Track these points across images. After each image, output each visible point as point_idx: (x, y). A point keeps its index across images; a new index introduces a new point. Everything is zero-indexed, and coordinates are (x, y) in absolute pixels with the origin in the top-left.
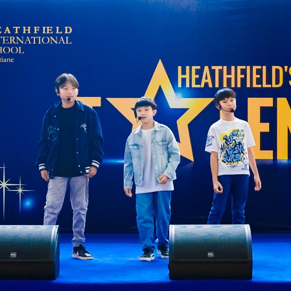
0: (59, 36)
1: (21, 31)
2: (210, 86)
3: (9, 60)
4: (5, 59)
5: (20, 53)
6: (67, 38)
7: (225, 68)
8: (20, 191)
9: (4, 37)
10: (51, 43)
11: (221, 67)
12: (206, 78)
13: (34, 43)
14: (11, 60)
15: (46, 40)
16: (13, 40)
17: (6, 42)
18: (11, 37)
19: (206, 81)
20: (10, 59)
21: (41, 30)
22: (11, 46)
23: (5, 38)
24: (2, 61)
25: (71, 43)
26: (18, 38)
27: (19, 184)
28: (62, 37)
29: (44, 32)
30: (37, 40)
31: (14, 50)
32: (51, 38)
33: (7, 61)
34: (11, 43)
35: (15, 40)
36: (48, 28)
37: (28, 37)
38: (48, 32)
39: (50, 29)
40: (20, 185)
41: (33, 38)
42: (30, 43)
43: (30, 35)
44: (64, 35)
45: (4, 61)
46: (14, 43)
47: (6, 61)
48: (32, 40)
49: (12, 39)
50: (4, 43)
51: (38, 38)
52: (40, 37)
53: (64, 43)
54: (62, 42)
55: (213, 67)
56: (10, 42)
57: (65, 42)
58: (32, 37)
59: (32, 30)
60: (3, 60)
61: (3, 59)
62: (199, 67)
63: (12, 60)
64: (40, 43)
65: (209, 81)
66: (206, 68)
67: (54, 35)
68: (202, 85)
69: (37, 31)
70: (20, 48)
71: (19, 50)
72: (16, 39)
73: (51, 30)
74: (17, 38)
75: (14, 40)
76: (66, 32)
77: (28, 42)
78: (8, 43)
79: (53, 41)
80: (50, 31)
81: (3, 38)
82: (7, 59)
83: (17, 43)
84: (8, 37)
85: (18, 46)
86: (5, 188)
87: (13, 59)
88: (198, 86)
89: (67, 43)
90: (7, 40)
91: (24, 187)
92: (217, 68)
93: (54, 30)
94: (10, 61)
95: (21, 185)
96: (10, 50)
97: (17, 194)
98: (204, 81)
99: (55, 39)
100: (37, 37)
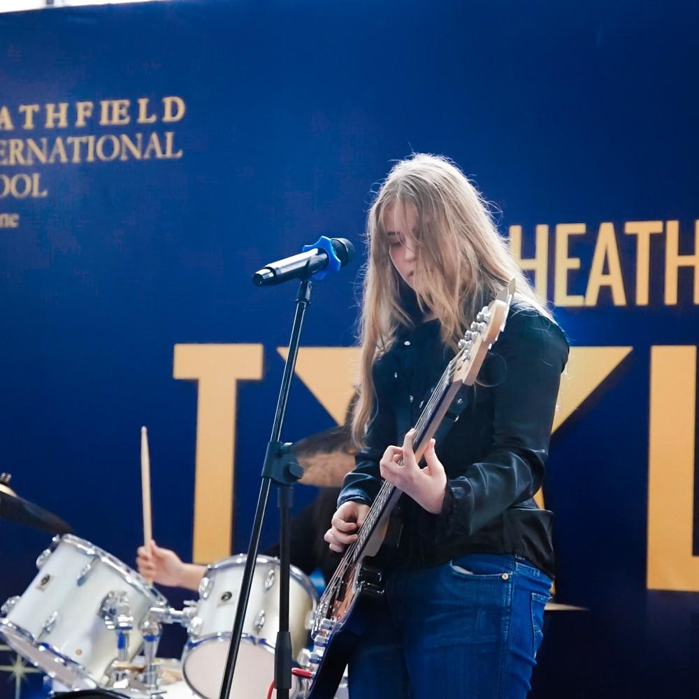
0: (147, 130)
1: (40, 118)
2: (619, 299)
5: (36, 193)
6: (170, 136)
7: (673, 227)
10: (124, 158)
11: (656, 227)
12: (606, 271)
13: (77, 159)
14: (10, 221)
15: (108, 148)
16: (18, 152)
18: (12, 143)
19: (605, 281)
20: (5, 216)
21: (97, 111)
22: (10, 171)
25: (180, 154)
26: (31, 143)
28: (155, 136)
29: (104, 121)
30: (84, 147)
31: (21, 186)
32: (124, 138)
34: (12, 161)
35: (24, 153)
36: (116, 104)
37: (59, 139)
38: (116, 121)
39: (121, 107)
41: (73, 143)
42: (64, 159)
43: (64, 133)
44: (161, 128)
46: (22, 161)
48: (69, 150)
49: (17, 146)
52: (91, 139)
53: (160, 156)
55: (631, 228)
56: (9, 160)
57: (164, 152)
58: (70, 139)
59: (72, 114)
62: (580, 229)
63: (14, 221)
64: (90, 158)
65: (615, 280)
66: (607, 232)
67: (132, 129)
68: (591, 299)
69: (86, 119)
70: (36, 176)
71: (33, 186)
72: (26, 146)
73: (124, 112)
74: (29, 144)
75: (21, 152)
76: (168, 117)
77: (58, 156)
78: (4, 162)
79: (129, 152)
80: (121, 117)
82: (1, 217)
83: (29, 162)
84: (4, 142)
85: (28, 170)
87: (17, 217)
88: (576, 301)
89: (169, 154)
92: (642, 230)
93: (134, 111)
94: (6, 225)
96: (10, 186)
98: (596, 280)
99: (135, 143)
100: (85, 139)
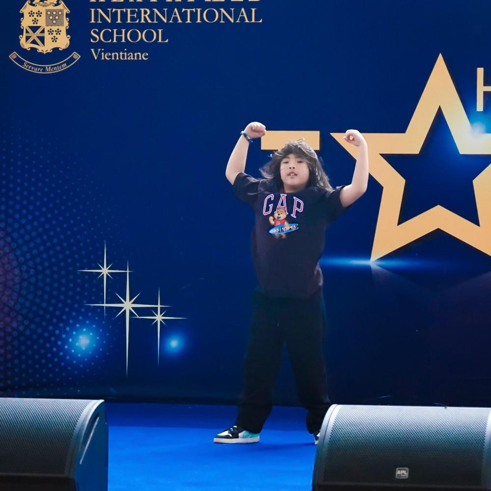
0: (238, 6)
3: (138, 56)
4: (130, 55)
5: (160, 41)
6: (253, 10)
8: (159, 318)
9: (129, 10)
10: (222, 22)
13: (189, 21)
14: (143, 57)
15: (211, 15)
16: (146, 16)
17: (132, 19)
18: (142, 10)
20: (140, 54)
22: (142, 27)
23: (131, 11)
24: (126, 59)
25: (261, 21)
26: (156, 10)
27: (157, 304)
28: (243, 10)
30: (194, 16)
31: (149, 36)
32: (222, 10)
33: (136, 59)
34: (143, 21)
35: (151, 16)
37: (176, 10)
40: (159, 306)
41: (186, 12)
42: (180, 21)
43: (180, 6)
44: (247, 6)
45: (129, 59)
46: (149, 21)
47: (132, 59)
48: (184, 16)
49: (145, 12)
50: (129, 21)
51: (197, 11)
52: (199, 10)
53: (247, 21)
54: (243, 19)
56: (140, 20)
57: (250, 18)
58: (183, 10)
60: (127, 57)
61: (127, 54)
63: (145, 57)
64: (199, 21)
67: (228, 5)
70: (160, 31)
71: (158, 36)
72: (152, 12)
74: (154, 11)
75: (149, 16)
77: (176, 19)
78: (137, 21)
79: (225, 18)
81: (127, 11)
82: (136, 54)
83: (155, 22)
84: (137, 10)
85: (156, 27)
86: (130, 312)
87: (147, 54)
89: (253, 21)
90: (135, 15)
91: (165, 312)
94: (140, 59)
95: (161, 307)
96: (142, 36)
97: (152, 325)
99: (230, 14)
100: (194, 10)
